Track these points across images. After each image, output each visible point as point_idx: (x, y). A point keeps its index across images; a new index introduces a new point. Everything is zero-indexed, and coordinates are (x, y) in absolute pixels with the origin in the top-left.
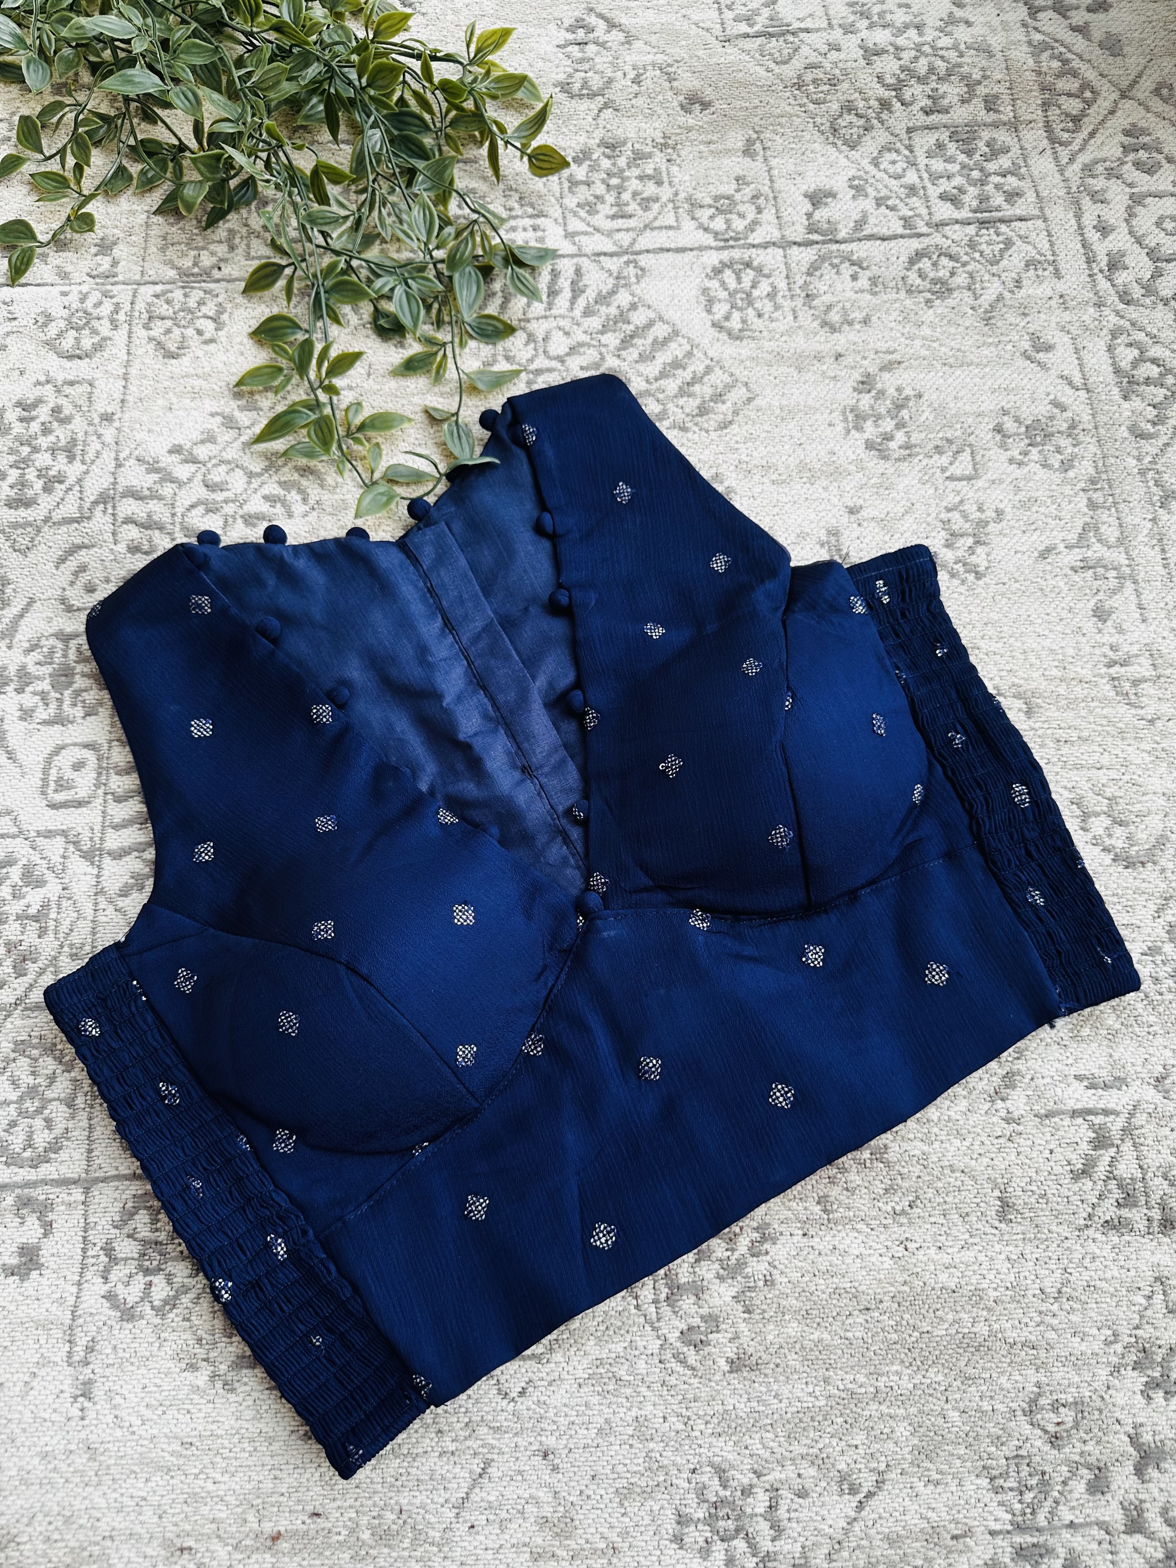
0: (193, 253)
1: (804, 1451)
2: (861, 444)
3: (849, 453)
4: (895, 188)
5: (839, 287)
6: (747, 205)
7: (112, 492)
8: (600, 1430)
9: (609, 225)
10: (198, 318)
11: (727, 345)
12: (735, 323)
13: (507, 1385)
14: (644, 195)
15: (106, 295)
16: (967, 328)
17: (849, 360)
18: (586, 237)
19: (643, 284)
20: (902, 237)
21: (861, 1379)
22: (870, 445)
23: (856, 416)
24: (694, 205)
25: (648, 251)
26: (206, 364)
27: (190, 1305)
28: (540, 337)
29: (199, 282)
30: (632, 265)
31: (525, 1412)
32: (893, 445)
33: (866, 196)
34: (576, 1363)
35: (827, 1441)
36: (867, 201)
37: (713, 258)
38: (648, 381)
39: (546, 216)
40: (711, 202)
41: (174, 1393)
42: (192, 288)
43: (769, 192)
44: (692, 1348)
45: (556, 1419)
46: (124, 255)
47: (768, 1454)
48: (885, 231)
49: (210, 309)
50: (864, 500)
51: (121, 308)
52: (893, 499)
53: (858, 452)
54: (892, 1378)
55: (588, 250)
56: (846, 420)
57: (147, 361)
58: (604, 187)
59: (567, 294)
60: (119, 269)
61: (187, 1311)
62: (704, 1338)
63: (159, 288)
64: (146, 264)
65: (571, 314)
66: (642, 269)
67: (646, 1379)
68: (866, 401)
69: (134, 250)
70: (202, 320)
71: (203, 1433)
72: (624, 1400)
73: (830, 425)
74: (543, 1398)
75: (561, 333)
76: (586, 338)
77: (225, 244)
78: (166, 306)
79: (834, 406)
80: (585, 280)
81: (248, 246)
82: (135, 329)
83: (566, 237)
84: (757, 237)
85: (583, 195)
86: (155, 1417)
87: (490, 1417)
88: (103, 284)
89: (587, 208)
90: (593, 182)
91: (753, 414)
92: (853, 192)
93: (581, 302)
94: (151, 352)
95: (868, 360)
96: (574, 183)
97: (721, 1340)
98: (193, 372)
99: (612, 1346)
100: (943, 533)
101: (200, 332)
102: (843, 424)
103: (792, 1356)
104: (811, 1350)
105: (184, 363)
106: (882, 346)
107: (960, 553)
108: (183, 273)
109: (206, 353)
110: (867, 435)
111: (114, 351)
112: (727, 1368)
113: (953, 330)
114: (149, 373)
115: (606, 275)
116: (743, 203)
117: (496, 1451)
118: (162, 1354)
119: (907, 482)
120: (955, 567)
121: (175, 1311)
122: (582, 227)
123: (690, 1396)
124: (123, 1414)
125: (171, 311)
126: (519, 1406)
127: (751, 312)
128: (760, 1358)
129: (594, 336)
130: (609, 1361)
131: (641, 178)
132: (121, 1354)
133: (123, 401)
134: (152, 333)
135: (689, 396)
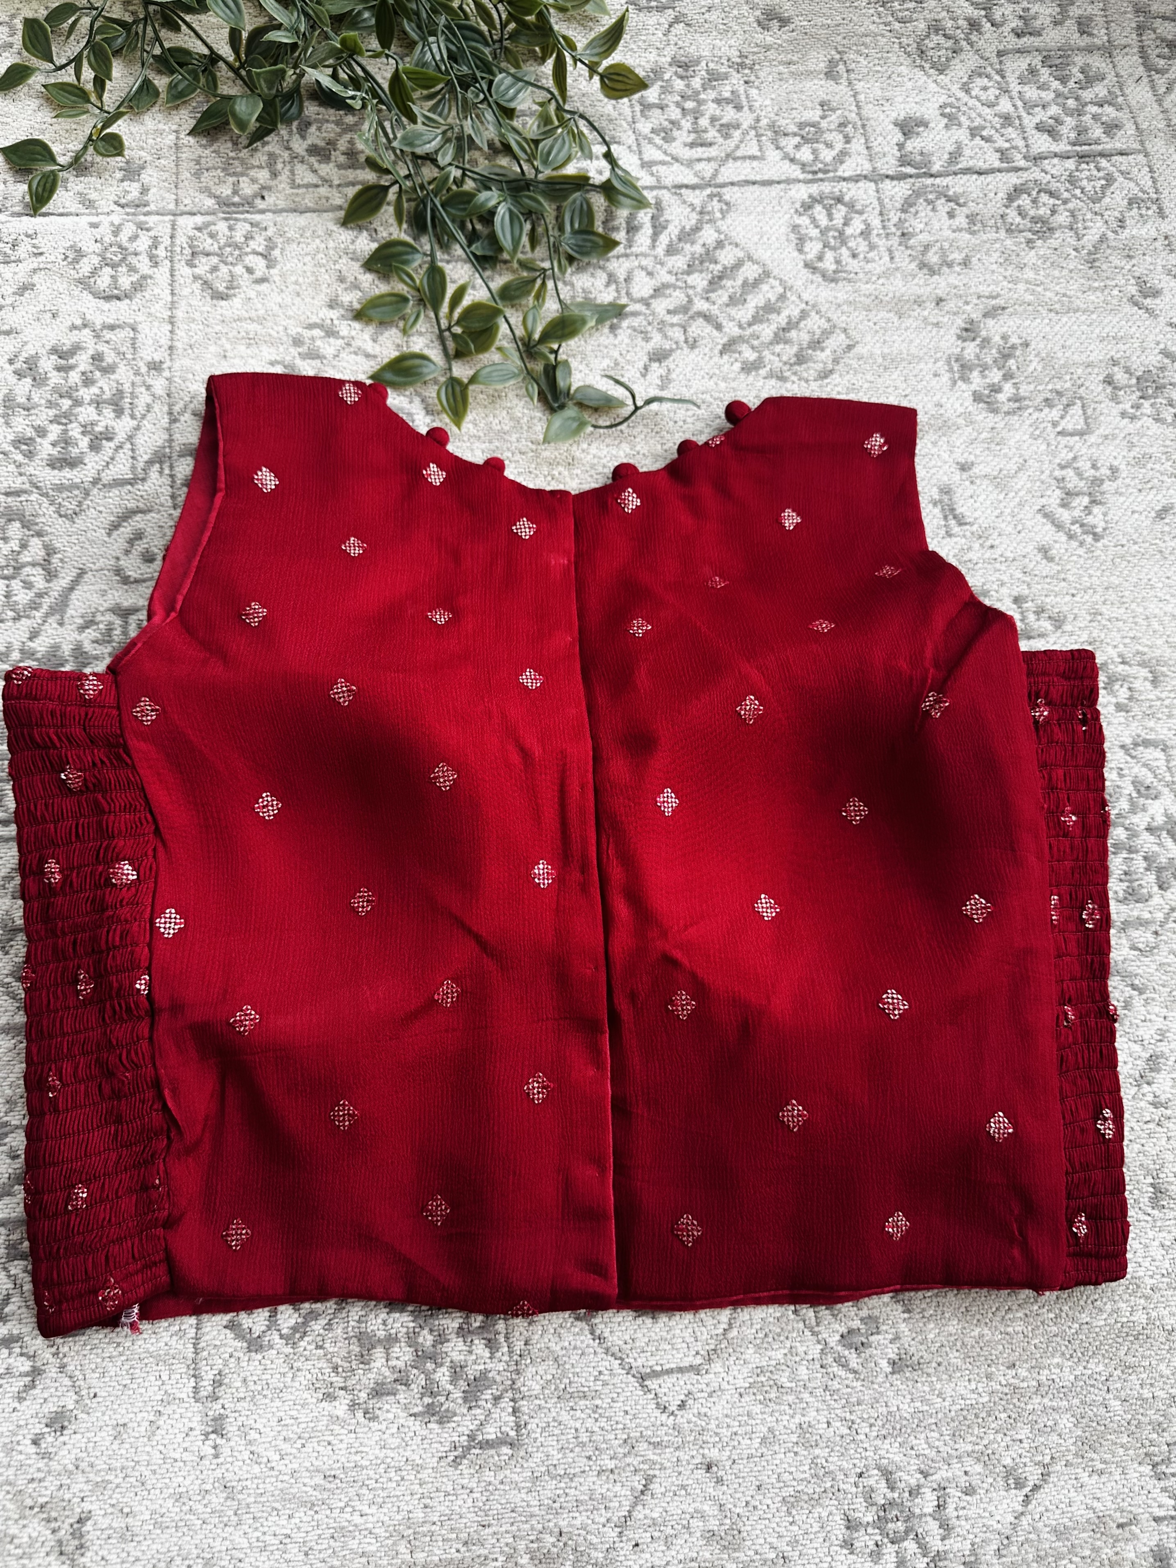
0: (231, 179)
1: (969, 1448)
2: (968, 395)
3: (957, 405)
4: (989, 117)
5: (936, 226)
6: (834, 133)
7: (167, 450)
8: (764, 1440)
9: (688, 154)
10: (247, 254)
11: (821, 288)
12: (828, 264)
13: (665, 1398)
14: (724, 121)
15: (141, 226)
16: (1071, 271)
17: (951, 305)
18: (665, 167)
19: (729, 221)
20: (1000, 171)
21: (1023, 1373)
22: (977, 397)
23: (962, 366)
24: (778, 133)
25: (732, 184)
26: (259, 306)
27: (322, 1331)
28: (622, 276)
29: (242, 213)
30: (716, 199)
31: (686, 1425)
32: (1001, 397)
33: (960, 125)
34: (736, 1373)
35: (992, 1437)
36: (961, 131)
37: (802, 192)
38: (740, 326)
39: (619, 143)
40: (796, 130)
41: (313, 1425)
42: (236, 219)
43: (857, 119)
44: (853, 1351)
45: (718, 1431)
46: (154, 181)
47: (934, 1453)
48: (981, 165)
49: (258, 244)
50: (976, 456)
51: (160, 243)
52: (1005, 455)
53: (966, 404)
54: (1053, 1370)
55: (668, 182)
56: (951, 370)
57: (194, 302)
58: (678, 111)
59: (647, 230)
60: (150, 197)
61: (320, 1338)
62: (864, 1340)
63: (199, 220)
64: (179, 191)
65: (653, 253)
66: (727, 204)
67: (808, 1384)
68: (971, 349)
69: (166, 175)
70: (251, 257)
71: (347, 1465)
72: (787, 1407)
73: (935, 375)
74: (703, 1410)
75: (644, 273)
76: (671, 279)
77: (266, 170)
78: (209, 241)
79: (939, 355)
80: (667, 215)
81: (292, 172)
82: (177, 266)
83: (643, 167)
84: (847, 169)
85: (657, 118)
86: (294, 1451)
87: (649, 1433)
88: (134, 214)
89: (663, 134)
90: (667, 106)
91: (854, 363)
92: (946, 120)
93: (664, 240)
94: (197, 292)
95: (971, 305)
96: (646, 107)
97: (882, 1342)
98: (247, 316)
99: (772, 1354)
100: (1058, 492)
101: (250, 270)
102: (948, 375)
103: (953, 1354)
104: (973, 1347)
105: (234, 307)
106: (984, 290)
107: (1077, 513)
108: (224, 203)
109: (259, 294)
110: (974, 387)
111: (156, 291)
112: (890, 1369)
113: (1056, 273)
114: (197, 315)
115: (689, 210)
116: (831, 131)
117: (658, 1466)
118: (297, 1384)
119: (1018, 437)
120: (1073, 528)
121: (306, 1339)
122: (658, 155)
123: (854, 1400)
124: (260, 1449)
125: (216, 246)
126: (679, 1420)
127: (844, 251)
128: (922, 1357)
129: (680, 276)
130: (771, 1368)
131: (718, 101)
132: (252, 1387)
133: (171, 348)
134: (197, 271)
135: (786, 343)
